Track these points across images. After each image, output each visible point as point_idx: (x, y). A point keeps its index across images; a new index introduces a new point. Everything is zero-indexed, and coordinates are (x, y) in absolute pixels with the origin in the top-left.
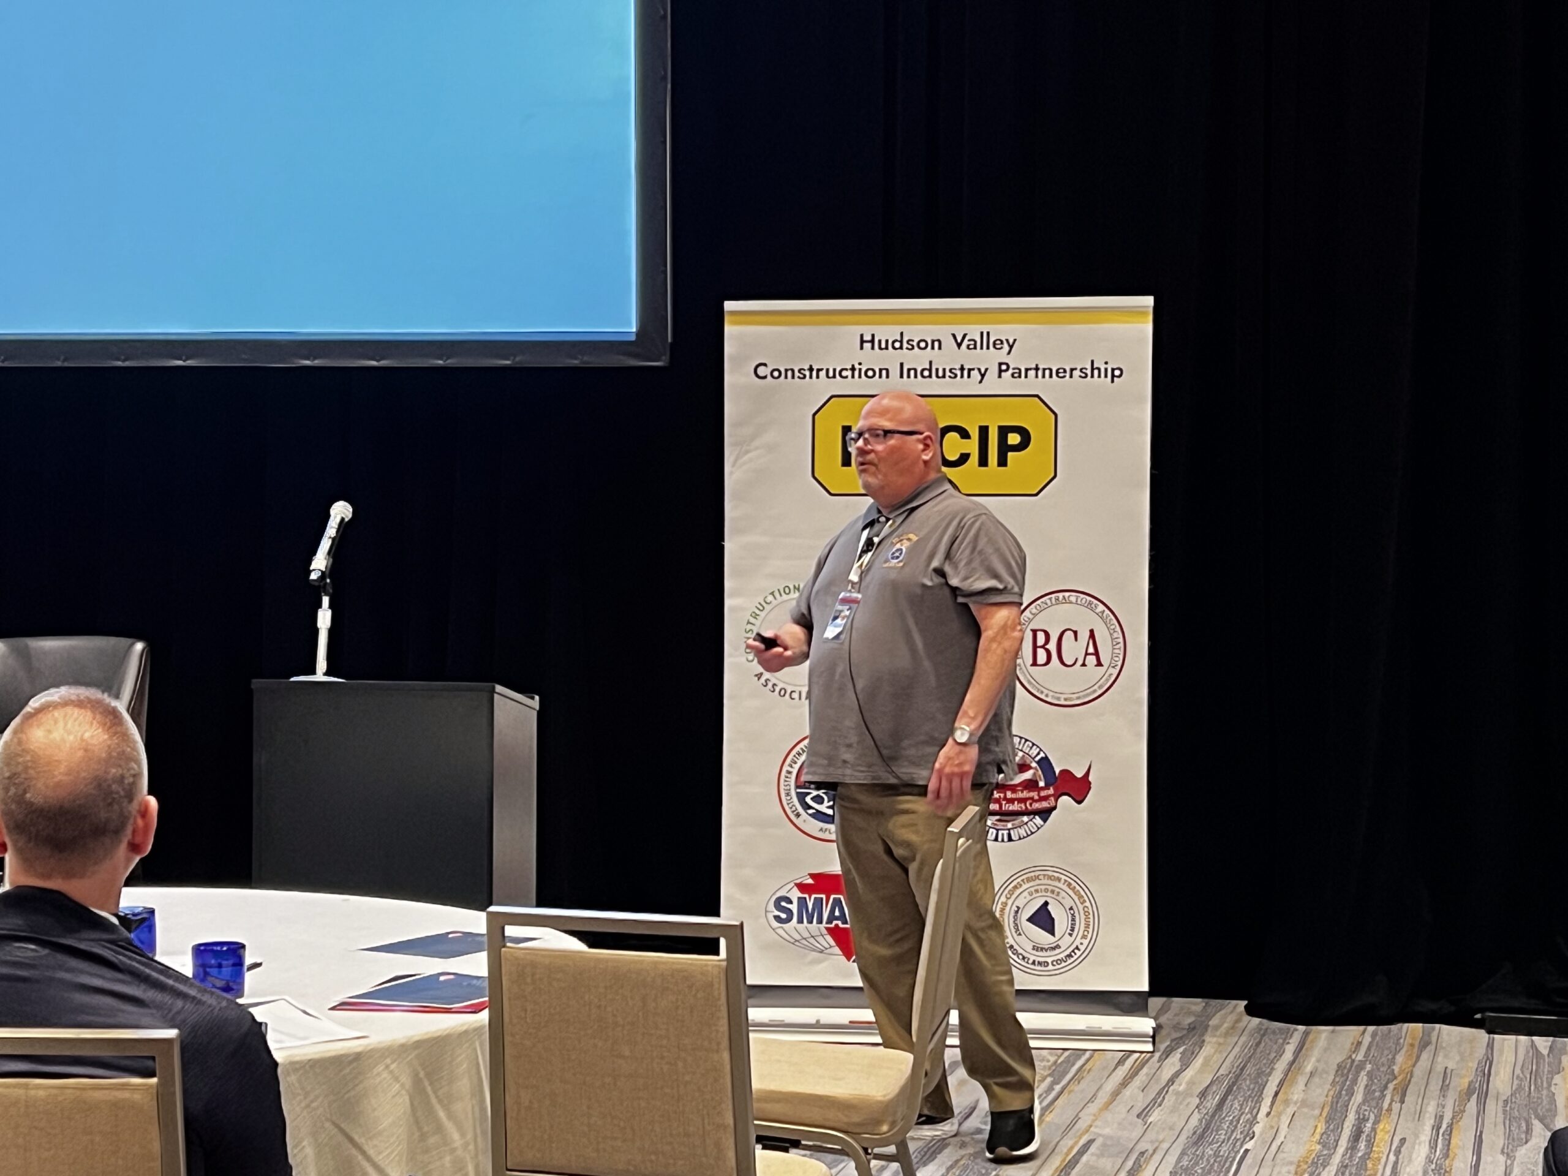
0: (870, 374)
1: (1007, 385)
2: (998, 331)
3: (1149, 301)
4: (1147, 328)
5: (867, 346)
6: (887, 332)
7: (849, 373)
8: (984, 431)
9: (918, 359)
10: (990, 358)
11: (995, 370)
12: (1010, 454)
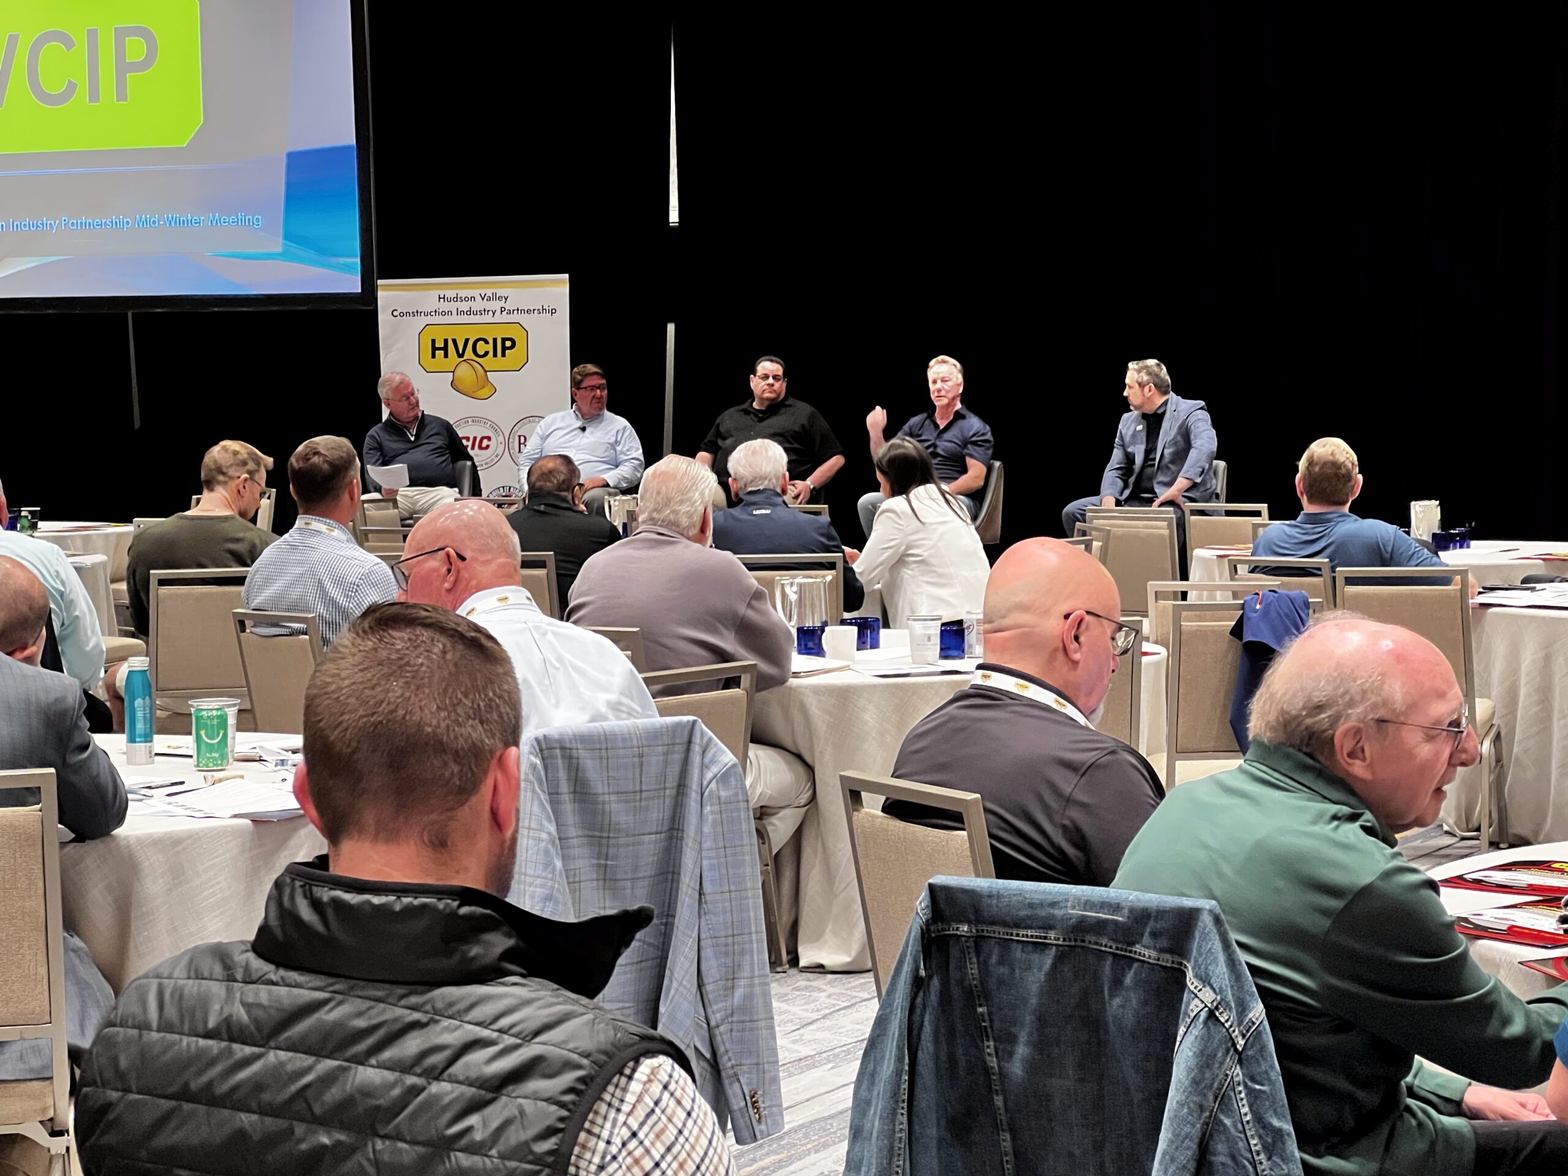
0: (444, 313)
1: (505, 318)
2: (501, 292)
3: (567, 276)
4: (566, 289)
5: (442, 300)
6: (450, 293)
7: (433, 314)
8: (495, 340)
9: (464, 306)
10: (496, 305)
11: (499, 311)
12: (507, 351)
